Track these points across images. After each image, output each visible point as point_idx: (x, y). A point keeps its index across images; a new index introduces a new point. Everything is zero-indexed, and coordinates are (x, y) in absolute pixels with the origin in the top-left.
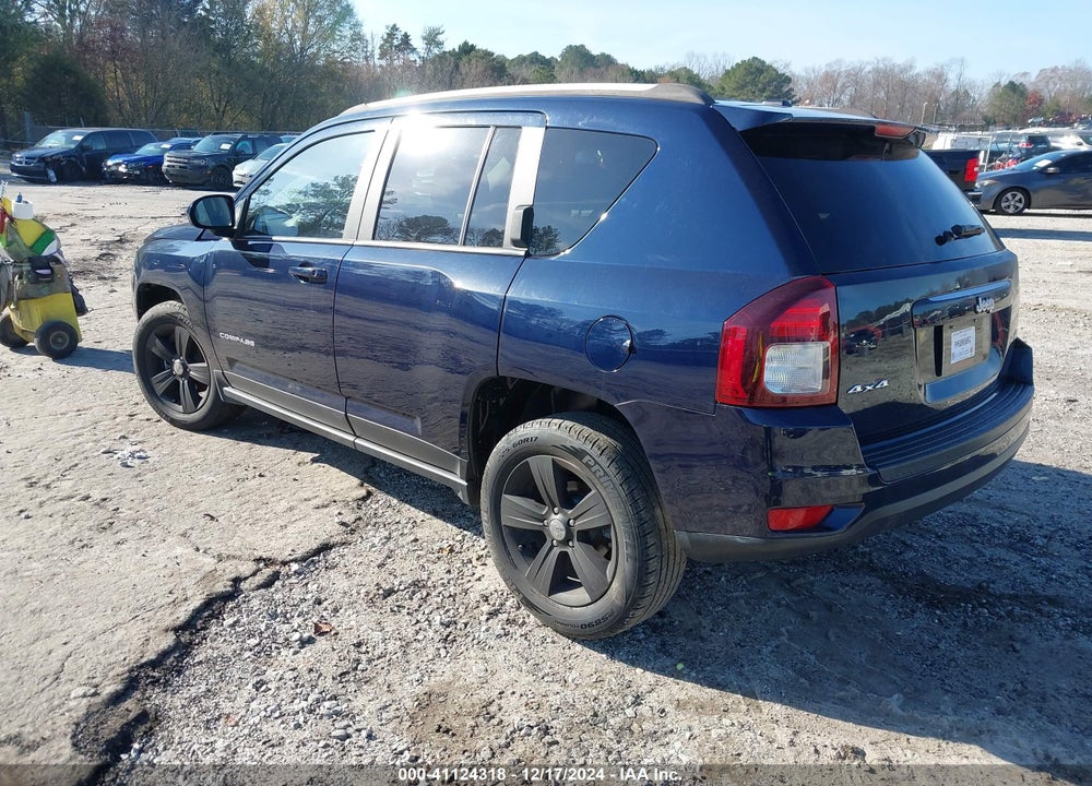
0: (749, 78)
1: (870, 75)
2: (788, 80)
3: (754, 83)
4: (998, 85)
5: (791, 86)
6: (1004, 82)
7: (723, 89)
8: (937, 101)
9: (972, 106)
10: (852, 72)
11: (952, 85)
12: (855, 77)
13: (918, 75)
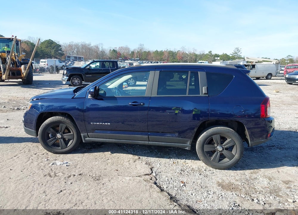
0: (49, 45)
1: (81, 46)
2: (60, 46)
3: (50, 46)
4: (110, 50)
5: (61, 47)
6: (112, 50)
7: (42, 47)
8: (98, 53)
9: (106, 55)
10: (76, 45)
11: (101, 49)
12: (77, 46)
13: (92, 46)
